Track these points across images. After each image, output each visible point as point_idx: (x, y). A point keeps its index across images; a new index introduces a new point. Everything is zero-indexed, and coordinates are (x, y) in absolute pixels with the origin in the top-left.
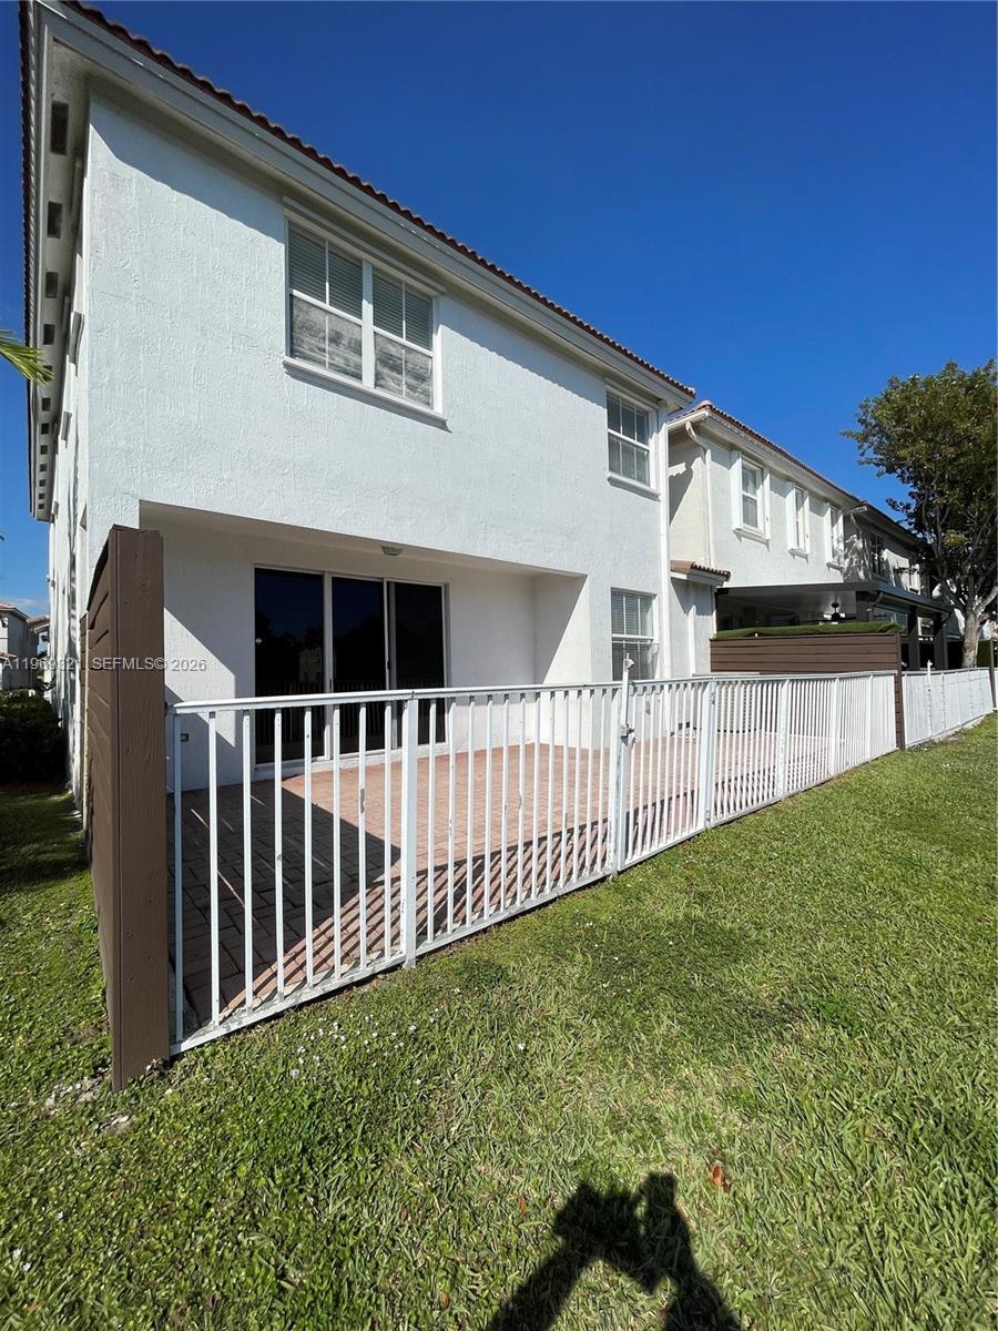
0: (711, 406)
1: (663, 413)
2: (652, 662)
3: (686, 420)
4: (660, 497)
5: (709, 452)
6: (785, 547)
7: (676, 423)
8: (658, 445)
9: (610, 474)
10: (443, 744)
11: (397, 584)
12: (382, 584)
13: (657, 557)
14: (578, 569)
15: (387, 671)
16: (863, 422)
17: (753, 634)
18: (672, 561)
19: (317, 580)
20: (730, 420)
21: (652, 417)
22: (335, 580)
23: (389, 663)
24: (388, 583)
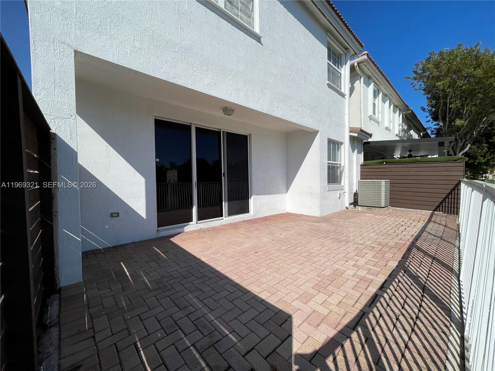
0: (368, 54)
1: (348, 56)
2: (340, 174)
3: (355, 62)
4: (346, 97)
5: (362, 78)
6: (384, 126)
7: (352, 62)
8: (345, 71)
9: (328, 82)
10: (248, 214)
11: (228, 133)
12: (220, 132)
13: (344, 125)
14: (316, 128)
15: (223, 177)
16: (416, 72)
17: (383, 162)
18: (350, 127)
19: (188, 128)
20: (373, 63)
21: (343, 57)
22: (197, 129)
23: (224, 173)
24: (223, 132)
